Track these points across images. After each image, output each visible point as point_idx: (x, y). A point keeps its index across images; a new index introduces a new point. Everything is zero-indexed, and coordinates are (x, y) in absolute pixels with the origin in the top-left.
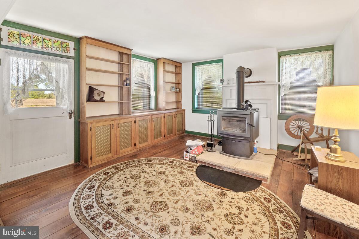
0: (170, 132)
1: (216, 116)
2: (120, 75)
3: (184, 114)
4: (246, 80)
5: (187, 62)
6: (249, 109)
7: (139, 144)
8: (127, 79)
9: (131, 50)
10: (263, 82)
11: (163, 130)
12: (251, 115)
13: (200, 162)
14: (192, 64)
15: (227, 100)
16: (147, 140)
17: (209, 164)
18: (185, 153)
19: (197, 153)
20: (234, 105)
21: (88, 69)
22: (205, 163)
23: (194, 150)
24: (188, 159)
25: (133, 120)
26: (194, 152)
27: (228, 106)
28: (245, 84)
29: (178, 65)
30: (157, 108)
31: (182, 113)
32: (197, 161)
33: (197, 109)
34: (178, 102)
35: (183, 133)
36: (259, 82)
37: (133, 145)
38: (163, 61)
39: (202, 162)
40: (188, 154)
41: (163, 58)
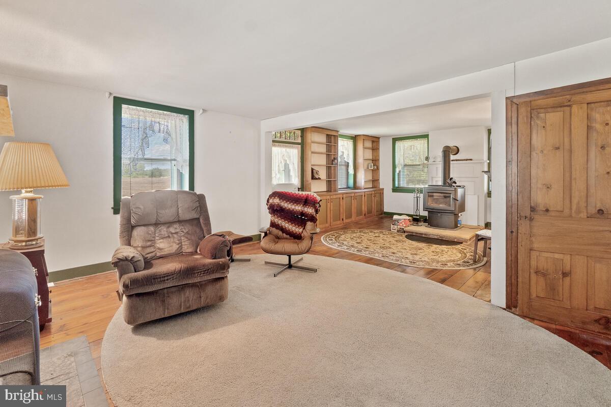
0: (370, 212)
1: (422, 195)
2: (328, 155)
3: (383, 193)
4: (452, 157)
5: (385, 136)
6: (454, 186)
7: (346, 219)
8: (334, 159)
9: (338, 131)
10: (471, 160)
11: (364, 209)
12: (456, 191)
13: (407, 232)
14: (393, 139)
15: (432, 178)
16: (350, 217)
17: (417, 233)
18: (392, 226)
19: (405, 225)
20: (440, 183)
21: (312, 153)
22: (412, 233)
23: (401, 223)
24: (396, 231)
25: (341, 196)
26: (401, 225)
27: (434, 184)
28: (451, 162)
29: (375, 141)
30: (355, 187)
31: (381, 193)
32: (404, 232)
33: (397, 188)
34: (375, 181)
35: (382, 214)
36: (467, 160)
37: (341, 220)
38: (362, 138)
39: (410, 232)
40: (396, 227)
41: (363, 135)
